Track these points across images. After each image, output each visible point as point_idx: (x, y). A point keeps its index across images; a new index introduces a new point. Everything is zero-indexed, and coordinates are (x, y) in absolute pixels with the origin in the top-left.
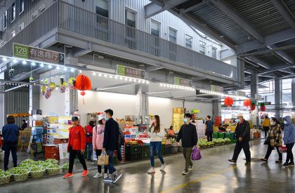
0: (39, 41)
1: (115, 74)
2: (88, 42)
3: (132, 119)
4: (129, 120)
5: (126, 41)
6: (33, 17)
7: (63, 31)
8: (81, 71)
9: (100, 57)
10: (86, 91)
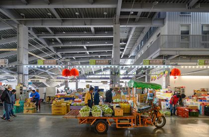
0: (151, 56)
1: (197, 65)
2: (177, 51)
3: (206, 90)
4: (203, 90)
5: (203, 44)
6: (148, 47)
7: (163, 49)
8: (174, 67)
9: (184, 57)
10: (176, 76)
